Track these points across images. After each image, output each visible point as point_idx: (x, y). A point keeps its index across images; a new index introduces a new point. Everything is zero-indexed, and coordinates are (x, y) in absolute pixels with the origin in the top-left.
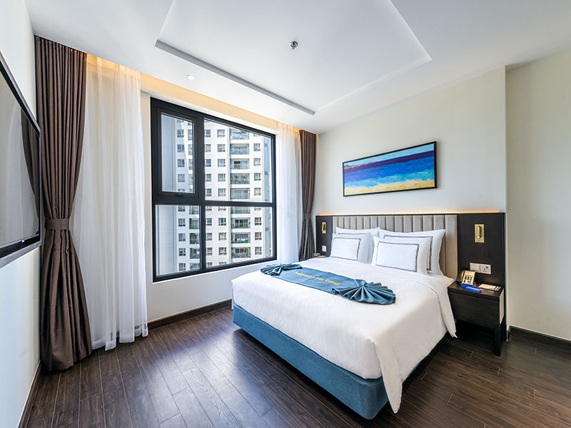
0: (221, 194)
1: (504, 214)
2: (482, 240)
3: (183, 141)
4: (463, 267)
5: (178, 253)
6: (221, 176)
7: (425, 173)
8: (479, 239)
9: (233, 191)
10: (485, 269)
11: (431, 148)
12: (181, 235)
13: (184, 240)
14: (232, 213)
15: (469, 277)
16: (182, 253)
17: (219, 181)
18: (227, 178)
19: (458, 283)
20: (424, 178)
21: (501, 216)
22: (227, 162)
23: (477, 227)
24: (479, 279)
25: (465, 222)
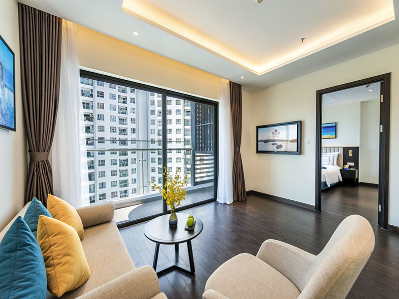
0: (178, 132)
1: (358, 147)
2: (352, 155)
3: (154, 98)
4: (345, 164)
5: (151, 170)
6: (178, 121)
7: (332, 133)
8: (351, 155)
9: (186, 130)
10: (353, 164)
11: (334, 124)
12: (152, 159)
13: (155, 162)
14: (185, 145)
15: (347, 167)
16: (153, 171)
17: (177, 124)
18: (182, 122)
19: (343, 168)
20: (332, 135)
21: (358, 148)
22: (182, 112)
23: (350, 151)
24: (350, 167)
25: (346, 150)
